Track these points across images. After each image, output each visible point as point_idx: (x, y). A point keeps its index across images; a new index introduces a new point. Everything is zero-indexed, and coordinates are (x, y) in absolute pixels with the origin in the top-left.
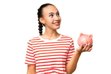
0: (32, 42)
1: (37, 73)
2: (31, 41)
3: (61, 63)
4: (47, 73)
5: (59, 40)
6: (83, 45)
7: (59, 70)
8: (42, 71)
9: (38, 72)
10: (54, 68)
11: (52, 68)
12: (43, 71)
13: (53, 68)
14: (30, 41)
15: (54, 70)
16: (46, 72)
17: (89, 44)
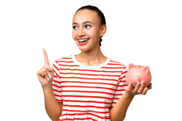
0: (59, 65)
1: (62, 115)
2: (59, 63)
3: (103, 105)
4: (78, 119)
5: (103, 68)
6: (133, 84)
7: (98, 116)
8: (69, 115)
9: (64, 115)
10: (91, 113)
11: (87, 113)
12: (72, 115)
13: (89, 112)
14: (57, 62)
15: (90, 116)
16: (76, 117)
17: (142, 82)
